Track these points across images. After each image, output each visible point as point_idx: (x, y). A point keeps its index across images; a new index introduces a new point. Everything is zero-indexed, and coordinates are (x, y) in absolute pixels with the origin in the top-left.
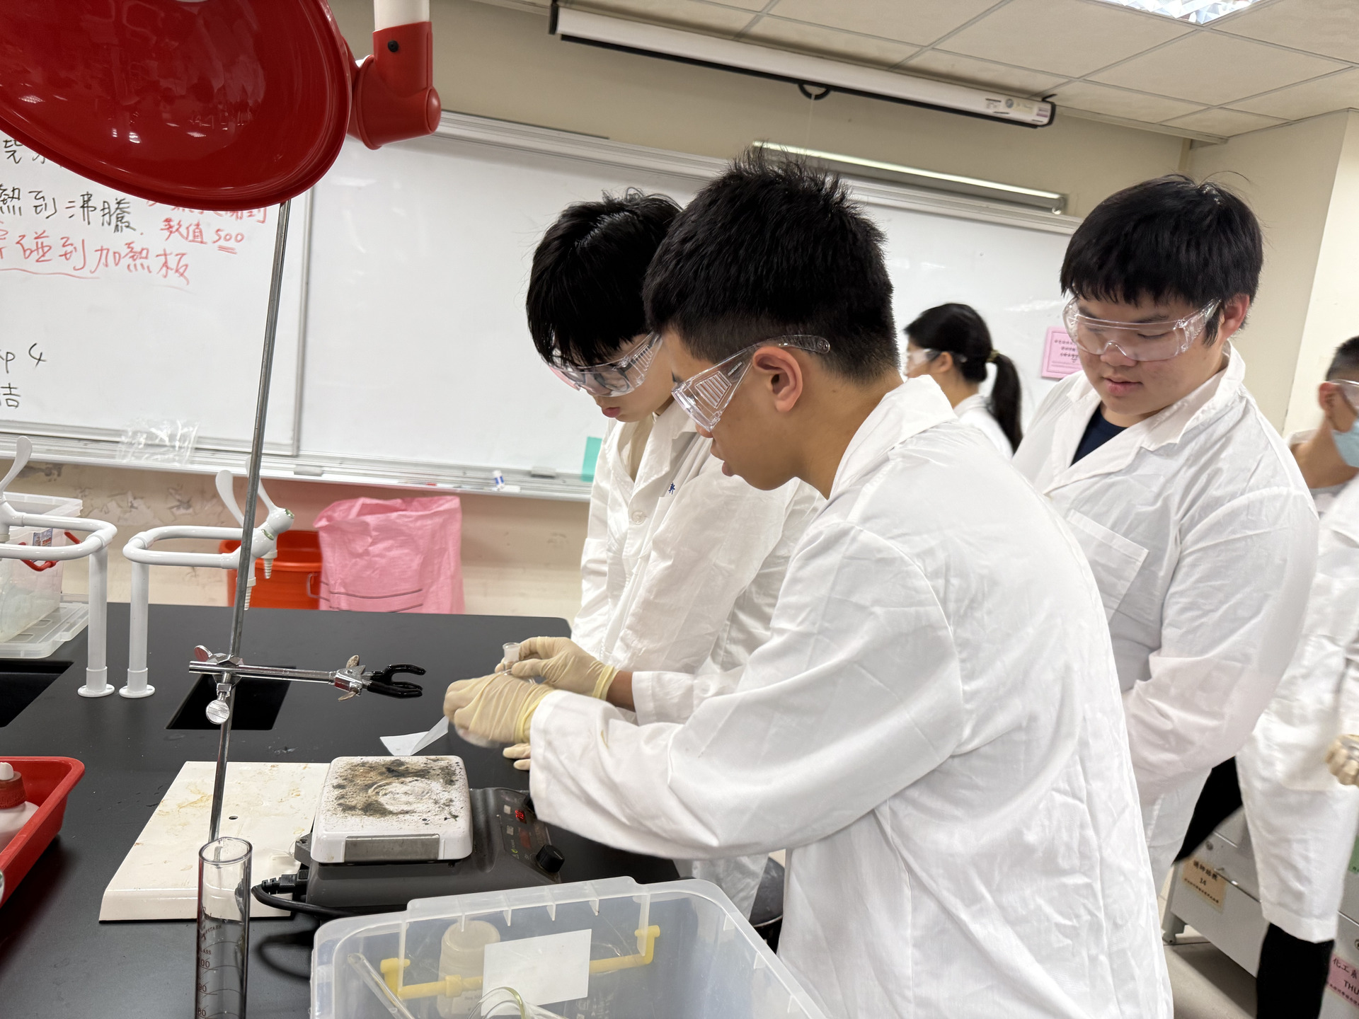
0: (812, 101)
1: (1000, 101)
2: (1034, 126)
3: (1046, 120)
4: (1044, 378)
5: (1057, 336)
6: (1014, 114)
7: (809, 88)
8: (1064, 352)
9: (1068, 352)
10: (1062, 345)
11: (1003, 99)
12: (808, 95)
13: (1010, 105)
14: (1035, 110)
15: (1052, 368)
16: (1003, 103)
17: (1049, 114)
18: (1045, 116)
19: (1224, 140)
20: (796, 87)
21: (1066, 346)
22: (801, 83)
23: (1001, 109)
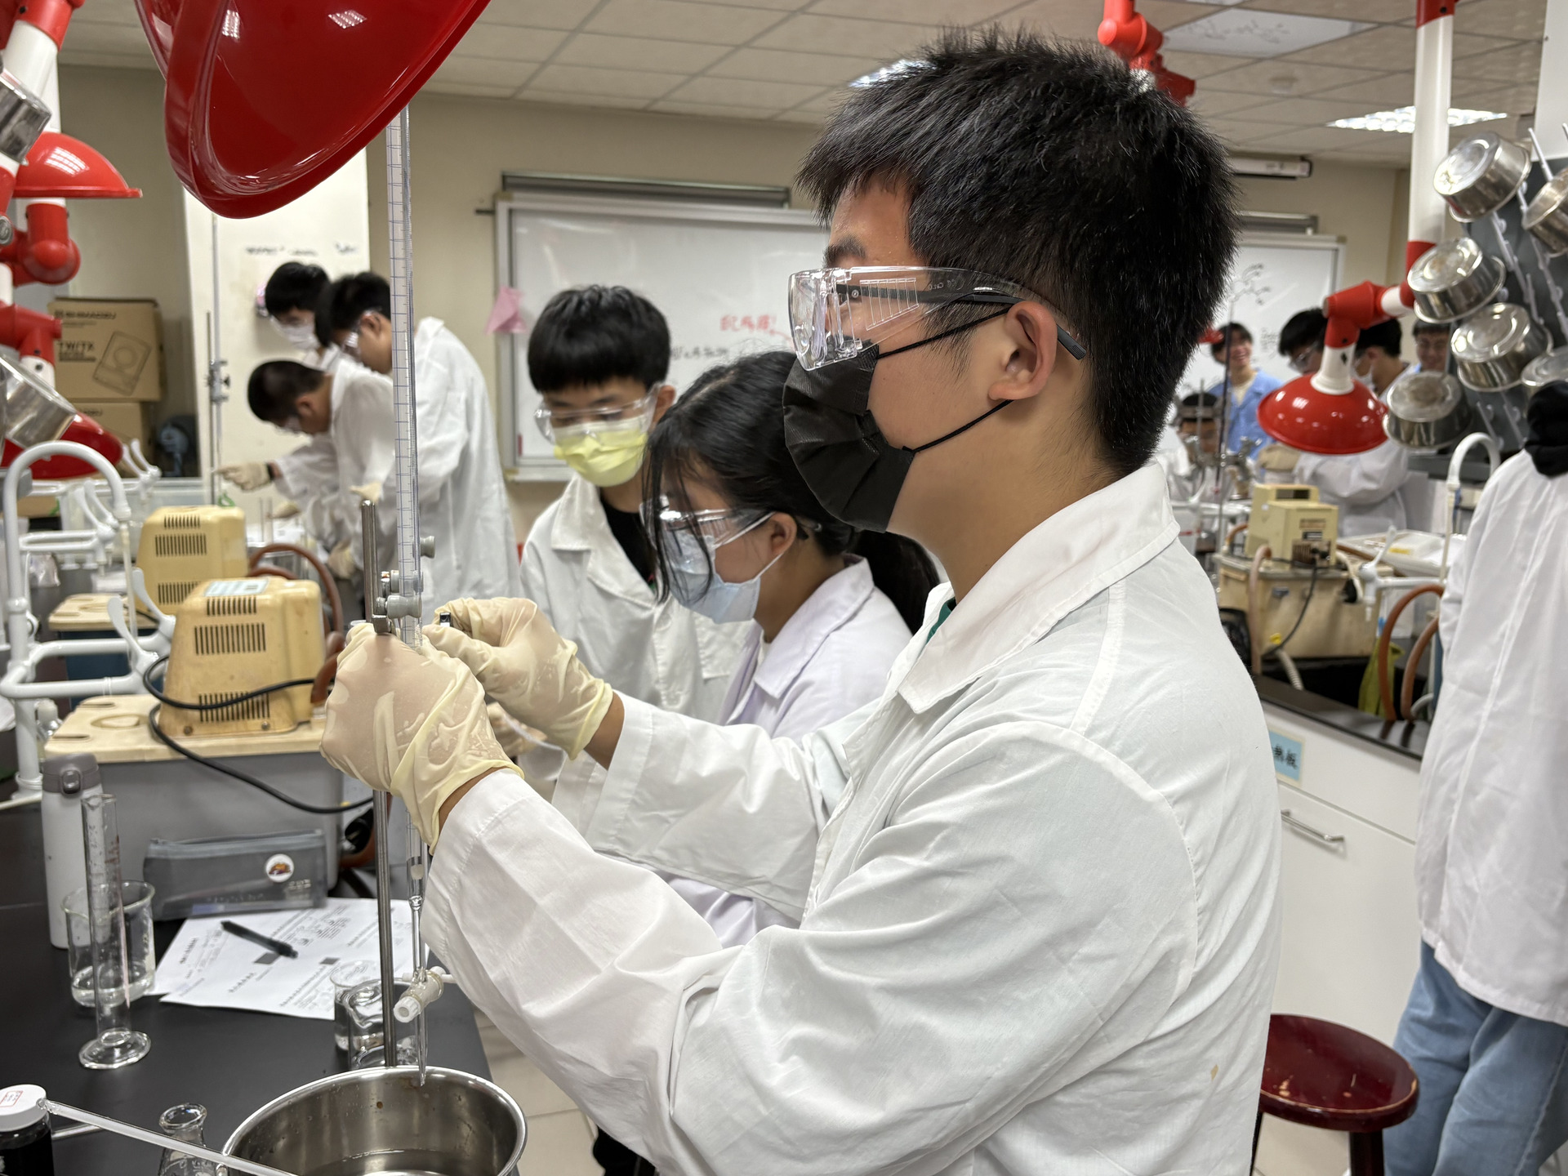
2: (1298, 178)
3: (1305, 174)
6: (1285, 172)
11: (1277, 164)
13: (1282, 167)
14: (1299, 168)
18: (1306, 171)
23: (1276, 170)
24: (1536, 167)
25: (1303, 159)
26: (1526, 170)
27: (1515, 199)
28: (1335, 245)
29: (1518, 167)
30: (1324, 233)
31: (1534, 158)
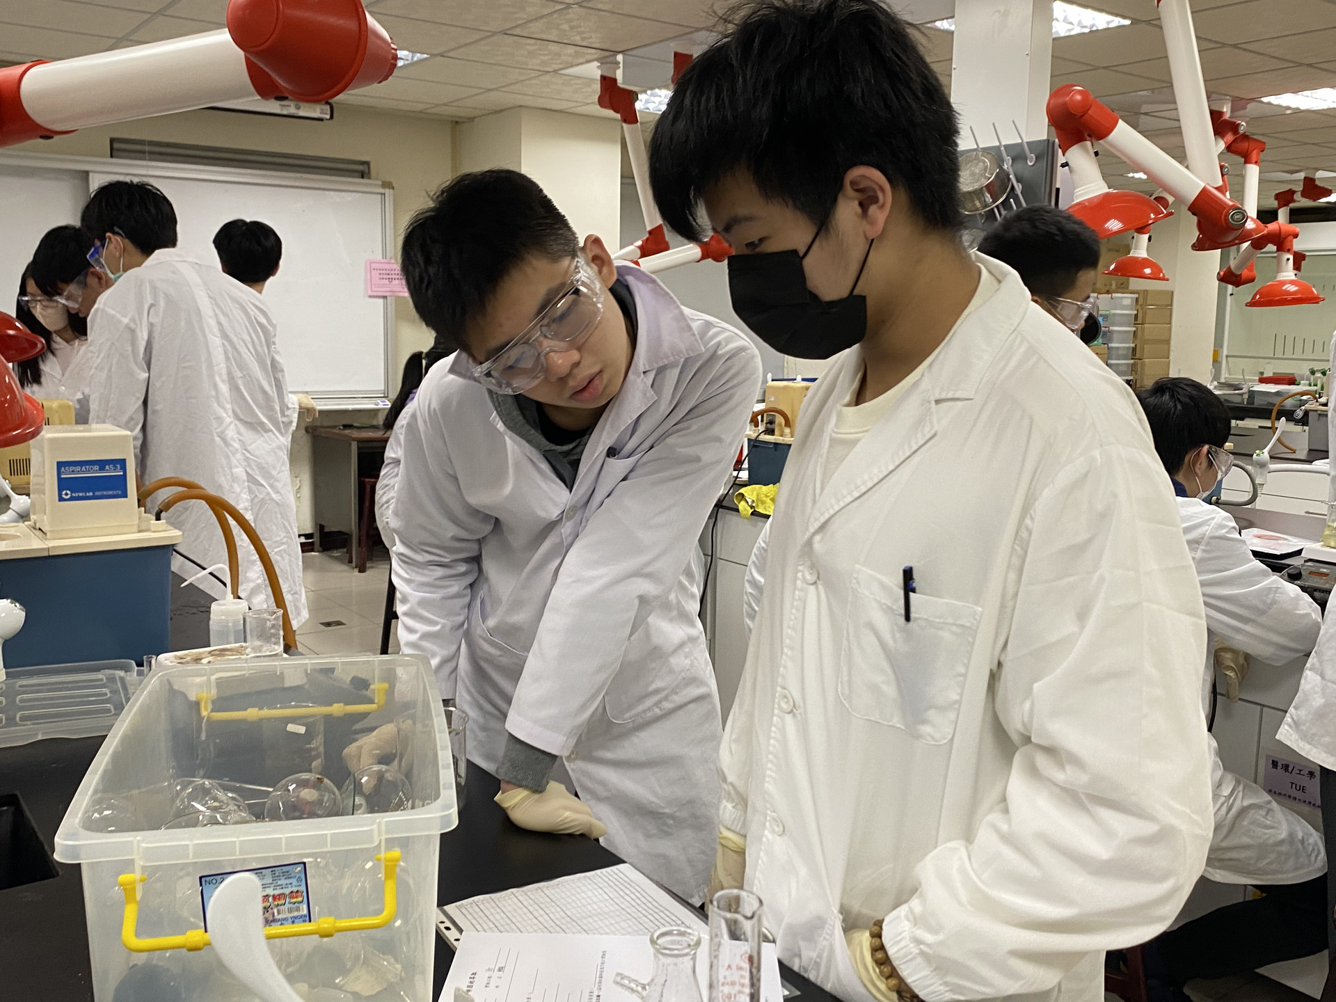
1: (290, 106)
3: (328, 117)
4: (371, 297)
5: (374, 266)
6: (301, 113)
8: (382, 276)
9: (385, 276)
10: (379, 272)
11: (292, 104)
13: (298, 108)
15: (374, 289)
16: (292, 106)
17: (329, 112)
18: (326, 114)
19: (472, 119)
21: (381, 272)
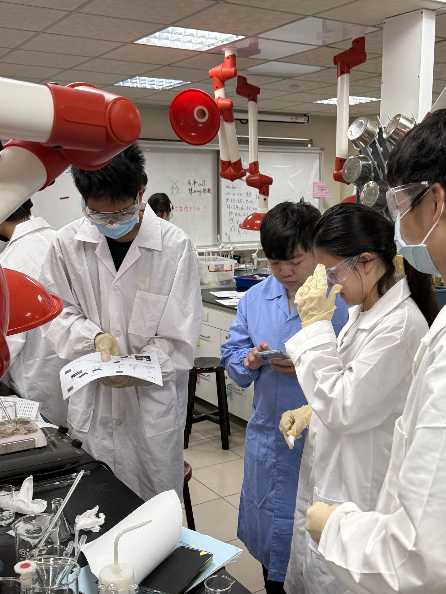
0: (244, 125)
2: (303, 123)
3: (307, 122)
4: (315, 198)
5: (316, 184)
6: (298, 121)
7: (242, 121)
11: (294, 117)
12: (243, 123)
13: (297, 119)
14: (304, 119)
15: (316, 195)
16: (295, 118)
17: (307, 120)
20: (239, 121)
21: (319, 187)
22: (240, 120)
23: (294, 120)
24: (380, 129)
25: (305, 115)
26: (377, 131)
27: (374, 141)
28: (320, 152)
29: (375, 130)
30: (315, 147)
31: (380, 127)
